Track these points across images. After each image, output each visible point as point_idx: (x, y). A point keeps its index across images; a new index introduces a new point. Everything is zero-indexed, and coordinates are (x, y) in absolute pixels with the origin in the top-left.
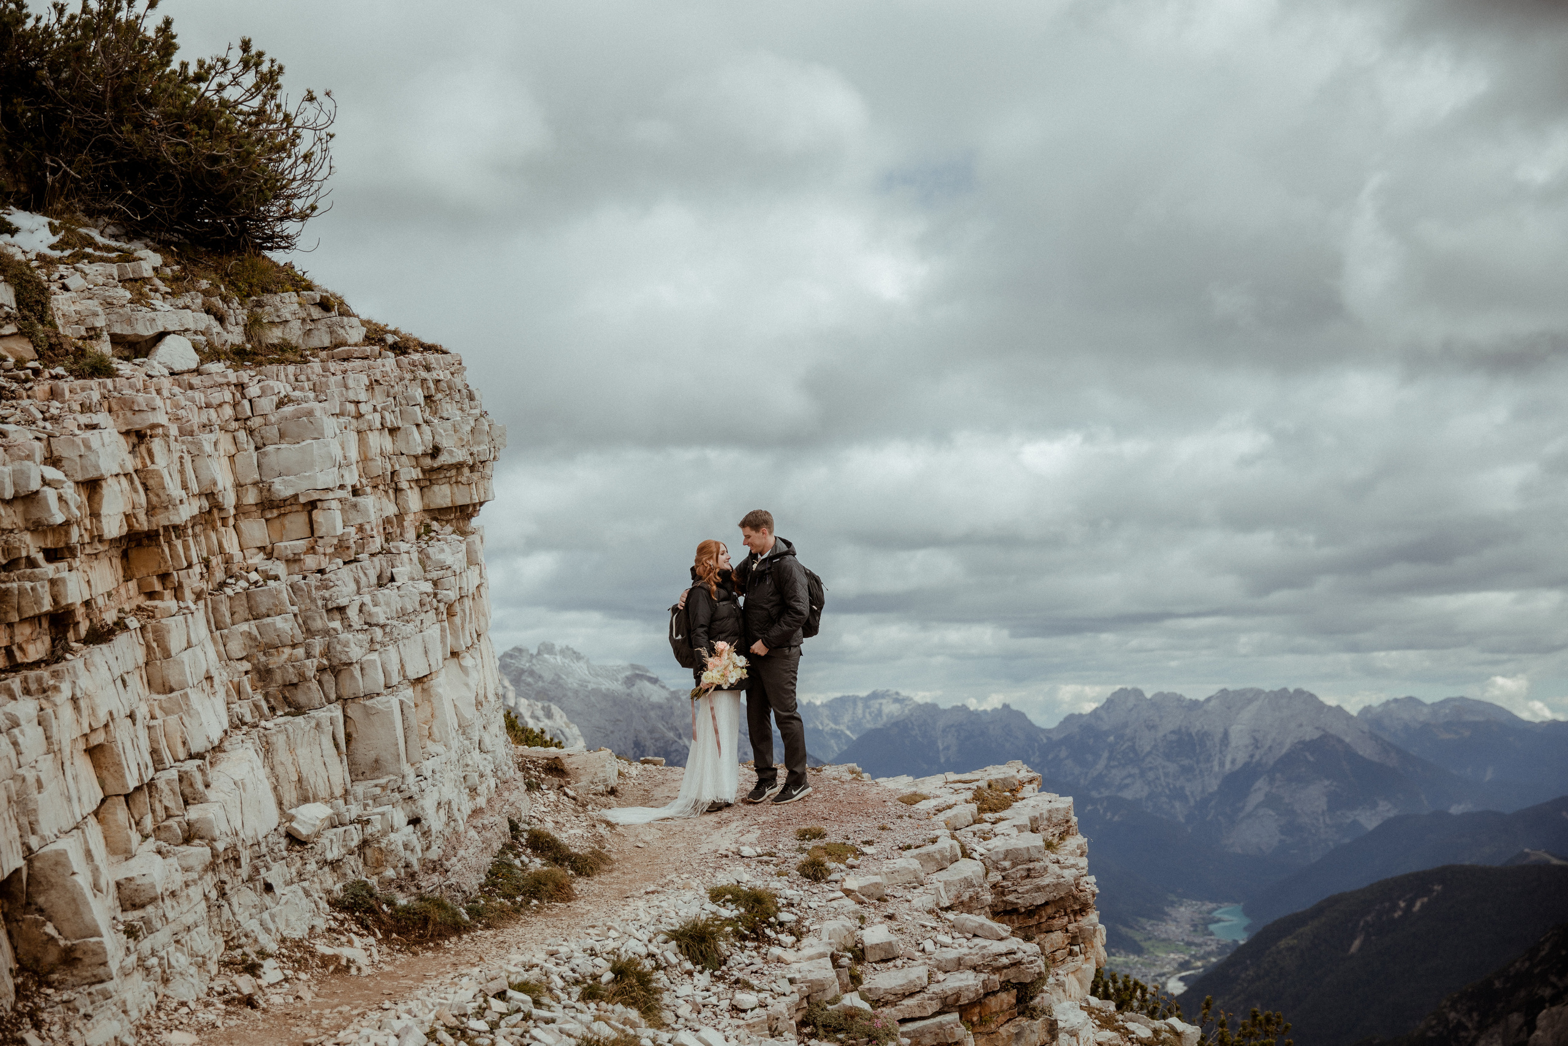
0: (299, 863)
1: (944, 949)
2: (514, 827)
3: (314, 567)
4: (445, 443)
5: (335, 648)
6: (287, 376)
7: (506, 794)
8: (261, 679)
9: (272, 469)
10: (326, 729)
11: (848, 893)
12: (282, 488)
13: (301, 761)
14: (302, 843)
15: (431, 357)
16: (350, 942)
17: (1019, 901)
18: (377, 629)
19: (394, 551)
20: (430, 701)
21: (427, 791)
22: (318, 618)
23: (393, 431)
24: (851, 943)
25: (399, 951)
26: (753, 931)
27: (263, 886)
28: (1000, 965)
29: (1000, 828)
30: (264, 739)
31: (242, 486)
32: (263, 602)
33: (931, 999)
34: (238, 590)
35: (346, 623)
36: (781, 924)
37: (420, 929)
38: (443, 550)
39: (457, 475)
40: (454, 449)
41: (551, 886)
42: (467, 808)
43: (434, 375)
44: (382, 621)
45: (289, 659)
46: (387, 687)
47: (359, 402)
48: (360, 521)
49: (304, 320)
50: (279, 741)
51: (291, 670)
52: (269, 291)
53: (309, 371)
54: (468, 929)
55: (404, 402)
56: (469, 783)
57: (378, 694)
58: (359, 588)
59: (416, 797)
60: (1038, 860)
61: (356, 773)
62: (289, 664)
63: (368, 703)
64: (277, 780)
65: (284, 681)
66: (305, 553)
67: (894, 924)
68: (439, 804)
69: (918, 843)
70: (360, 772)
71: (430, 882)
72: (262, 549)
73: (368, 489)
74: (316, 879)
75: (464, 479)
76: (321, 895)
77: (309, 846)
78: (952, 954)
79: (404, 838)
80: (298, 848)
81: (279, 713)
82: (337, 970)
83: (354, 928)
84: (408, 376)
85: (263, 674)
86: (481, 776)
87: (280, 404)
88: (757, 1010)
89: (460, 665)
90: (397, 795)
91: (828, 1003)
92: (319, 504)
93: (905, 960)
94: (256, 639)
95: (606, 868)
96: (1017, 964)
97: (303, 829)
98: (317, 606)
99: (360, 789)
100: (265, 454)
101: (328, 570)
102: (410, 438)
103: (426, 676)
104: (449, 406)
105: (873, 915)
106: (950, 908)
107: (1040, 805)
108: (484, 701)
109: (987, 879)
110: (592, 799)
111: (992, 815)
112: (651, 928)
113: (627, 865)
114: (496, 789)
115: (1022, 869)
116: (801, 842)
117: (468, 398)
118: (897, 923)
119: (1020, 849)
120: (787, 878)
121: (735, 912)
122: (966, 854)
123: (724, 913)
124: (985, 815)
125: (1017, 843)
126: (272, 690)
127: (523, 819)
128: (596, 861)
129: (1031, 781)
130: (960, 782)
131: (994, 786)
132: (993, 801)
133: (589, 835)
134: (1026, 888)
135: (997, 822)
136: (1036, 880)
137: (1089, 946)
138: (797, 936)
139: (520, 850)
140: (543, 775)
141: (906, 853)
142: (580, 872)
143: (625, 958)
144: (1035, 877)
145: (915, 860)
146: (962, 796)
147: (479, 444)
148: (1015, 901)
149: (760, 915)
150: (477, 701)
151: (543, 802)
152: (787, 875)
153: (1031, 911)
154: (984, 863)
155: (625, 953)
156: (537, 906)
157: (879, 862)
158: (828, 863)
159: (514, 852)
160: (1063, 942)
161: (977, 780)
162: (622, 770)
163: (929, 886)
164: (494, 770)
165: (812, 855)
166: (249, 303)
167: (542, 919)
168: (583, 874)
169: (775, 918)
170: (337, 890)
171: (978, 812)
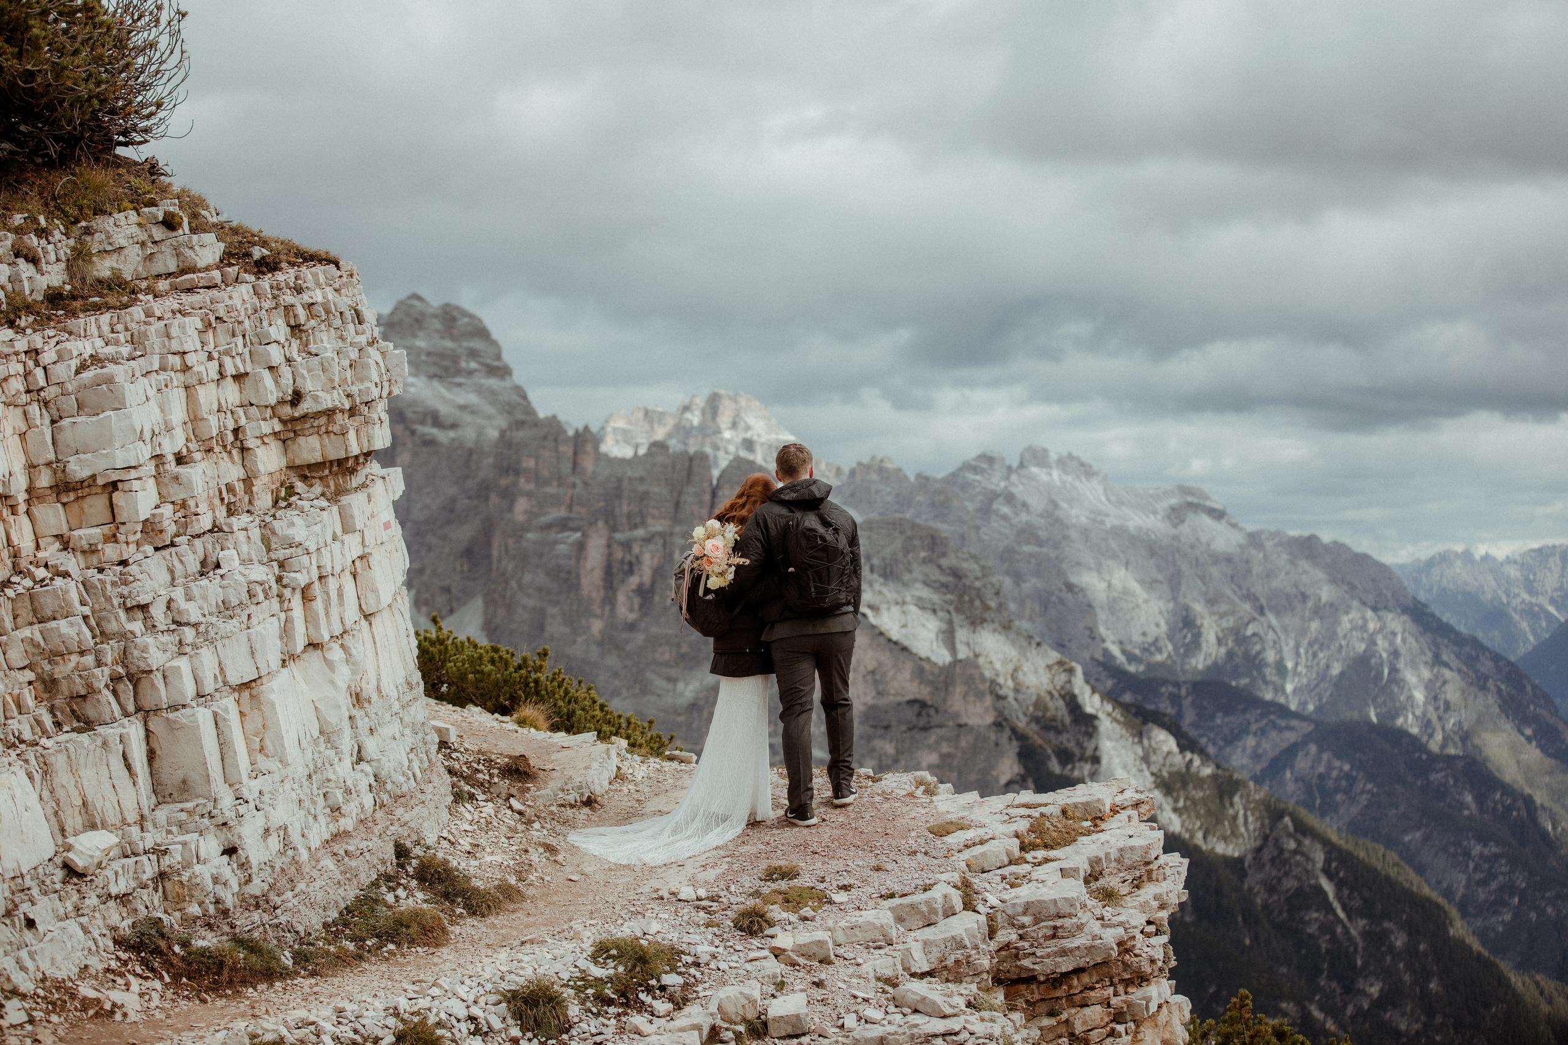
0: (75, 897)
1: (868, 1026)
2: (401, 852)
3: (116, 558)
4: (308, 385)
5: (132, 654)
6: (99, 328)
7: (399, 812)
8: (47, 690)
9: (68, 446)
10: (114, 748)
11: (777, 953)
12: (77, 468)
13: (86, 784)
14: (81, 876)
15: (307, 273)
16: (128, 985)
17: (1036, 967)
18: (186, 629)
19: (226, 529)
20: (260, 710)
21: (247, 817)
22: (113, 619)
23: (238, 377)
24: (751, 1015)
25: (187, 998)
26: (623, 994)
27: (23, 922)
29: (1040, 873)
30: (41, 759)
31: (35, 467)
32: (49, 605)
34: (20, 590)
35: (149, 623)
37: (214, 974)
38: (292, 524)
39: (327, 425)
40: (320, 394)
41: (415, 928)
42: (320, 831)
43: (306, 298)
44: (193, 620)
45: (76, 668)
46: (199, 695)
47: (185, 353)
48: (182, 496)
49: (143, 244)
50: (59, 762)
51: (78, 680)
52: (103, 212)
53: (128, 318)
54: (285, 974)
56: (330, 802)
57: (184, 706)
58: (173, 579)
59: (231, 823)
60: (1070, 916)
61: (161, 793)
62: (76, 673)
63: (171, 716)
64: (58, 805)
65: (72, 692)
66: (105, 542)
67: (818, 994)
68: (267, 830)
69: (907, 890)
70: (167, 794)
71: (247, 921)
72: (59, 537)
73: (197, 456)
74: (97, 915)
75: (336, 428)
76: (104, 931)
77: (89, 878)
78: (875, 1032)
79: (214, 871)
80: (75, 880)
81: (66, 728)
82: (97, 1014)
83: (138, 970)
84: (268, 304)
85: (48, 685)
86: (348, 792)
87: (82, 368)
89: (324, 657)
90: (206, 821)
92: (120, 485)
93: (816, 1037)
94: (39, 646)
95: (512, 906)
97: (80, 862)
98: (113, 606)
99: (162, 814)
100: (60, 429)
101: (131, 561)
102: (260, 385)
103: (254, 680)
104: (324, 336)
105: (799, 981)
106: (930, 974)
107: (1113, 841)
108: (375, 697)
109: (991, 939)
110: (552, 813)
111: (1041, 854)
112: (489, 987)
113: (541, 904)
114: (382, 806)
115: (1046, 927)
116: (762, 883)
117: (353, 322)
118: (824, 992)
119: (1044, 902)
120: (715, 929)
121: (612, 971)
122: (969, 906)
123: (597, 972)
124: (1033, 853)
125: (1046, 893)
126: (57, 702)
127: (422, 842)
128: (501, 898)
129: (1137, 805)
130: (1027, 806)
131: (1070, 813)
132: (1054, 834)
133: (512, 862)
134: (1049, 950)
135: (1040, 864)
136: (1063, 941)
137: (1146, 1024)
138: (678, 1003)
139: (403, 881)
140: (496, 780)
141: (885, 903)
142: (472, 911)
143: (432, 1020)
144: (1063, 938)
145: (889, 913)
146: (1013, 827)
147: (362, 380)
148: (1031, 967)
149: (640, 976)
150: (358, 699)
151: (469, 817)
152: (718, 926)
153: (1055, 979)
154: (991, 918)
155: (437, 1015)
156: (390, 952)
157: (843, 914)
158: (776, 912)
159: (391, 884)
160: (1102, 1019)
161: (1046, 805)
162: (624, 770)
163: (899, 947)
164: (374, 784)
165: (766, 901)
166: (76, 230)
167: (384, 967)
168: (474, 913)
169: (658, 981)
170: (125, 926)
171: (1023, 848)
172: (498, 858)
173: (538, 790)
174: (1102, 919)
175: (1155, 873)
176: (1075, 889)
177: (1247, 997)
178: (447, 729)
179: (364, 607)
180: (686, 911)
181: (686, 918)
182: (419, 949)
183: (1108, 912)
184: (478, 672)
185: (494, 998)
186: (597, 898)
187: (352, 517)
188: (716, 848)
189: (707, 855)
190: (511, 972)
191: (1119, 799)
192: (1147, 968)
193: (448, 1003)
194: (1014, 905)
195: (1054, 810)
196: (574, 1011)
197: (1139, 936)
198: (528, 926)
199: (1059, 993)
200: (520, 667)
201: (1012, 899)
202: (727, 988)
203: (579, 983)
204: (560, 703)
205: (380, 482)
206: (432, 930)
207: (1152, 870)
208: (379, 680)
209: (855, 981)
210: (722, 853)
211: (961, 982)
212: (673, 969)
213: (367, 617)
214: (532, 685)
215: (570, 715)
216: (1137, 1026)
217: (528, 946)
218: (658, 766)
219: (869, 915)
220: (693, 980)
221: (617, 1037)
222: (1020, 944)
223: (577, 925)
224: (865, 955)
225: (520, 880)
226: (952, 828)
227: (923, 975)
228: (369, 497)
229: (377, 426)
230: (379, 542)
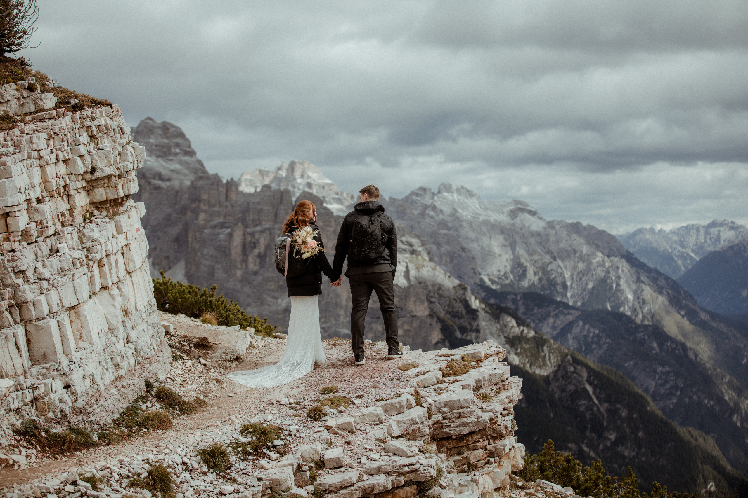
1: (372, 462)
2: (149, 385)
3: (9, 249)
4: (99, 164)
5: (18, 294)
7: (147, 366)
10: (11, 339)
11: (328, 428)
15: (97, 111)
16: (20, 452)
17: (451, 432)
18: (44, 282)
19: (61, 233)
20: (80, 319)
21: (75, 370)
22: (9, 278)
23: (65, 161)
24: (317, 458)
25: (49, 457)
26: (255, 450)
28: (403, 471)
29: (452, 387)
33: (356, 490)
35: (26, 280)
36: (274, 447)
37: (61, 445)
39: (108, 183)
40: (104, 168)
41: (156, 421)
42: (109, 376)
43: (96, 122)
44: (46, 277)
46: (51, 313)
47: (40, 150)
48: (40, 218)
49: (18, 99)
53: (12, 134)
54: (95, 445)
55: (73, 143)
56: (114, 362)
57: (43, 318)
58: (37, 258)
59: (67, 373)
60: (467, 407)
61: (34, 360)
63: (38, 323)
66: (4, 241)
67: (348, 447)
68: (84, 376)
69: (389, 397)
70: (36, 360)
71: (76, 420)
73: (47, 199)
74: (5, 419)
75: (112, 184)
76: (8, 427)
78: (375, 465)
79: (60, 396)
82: (6, 466)
83: (25, 444)
84: (79, 126)
86: (122, 357)
88: (232, 495)
89: (110, 294)
90: (55, 373)
91: (283, 491)
92: (10, 214)
93: (347, 468)
95: (201, 409)
96: (416, 471)
98: (8, 272)
99: (34, 370)
101: (16, 250)
102: (76, 165)
103: (77, 305)
104: (106, 140)
105: (339, 441)
106: (401, 436)
107: (486, 371)
108: (134, 311)
109: (429, 419)
110: (220, 364)
111: (452, 378)
112: (192, 448)
113: (215, 408)
114: (139, 363)
115: (456, 413)
116: (320, 395)
117: (119, 133)
118: (351, 446)
119: (454, 401)
120: (299, 418)
121: (250, 439)
122: (418, 404)
123: (243, 440)
124: (448, 378)
125: (455, 397)
127: (158, 380)
128: (196, 405)
129: (497, 354)
130: (445, 356)
131: (465, 358)
132: (458, 369)
134: (457, 424)
135: (452, 383)
136: (463, 419)
137: (504, 458)
138: (281, 454)
139: (149, 399)
140: (193, 349)
141: (379, 403)
142: (183, 412)
143: (165, 465)
144: (464, 418)
145: (381, 408)
146: (439, 366)
147: (124, 161)
148: (449, 432)
149: (263, 441)
150: (126, 313)
151: (180, 367)
152: (300, 416)
153: (460, 438)
154: (429, 409)
155: (168, 462)
156: (144, 433)
157: (359, 409)
158: (327, 409)
159: (144, 400)
160: (483, 456)
161: (454, 355)
162: (254, 343)
163: (386, 424)
164: (135, 353)
165: (322, 404)
167: (142, 440)
168: (184, 413)
169: (272, 443)
170: (18, 424)
171: (444, 376)
172: (194, 387)
173: (213, 354)
175: (506, 386)
176: (469, 394)
177: (552, 443)
178: (169, 326)
179: (128, 269)
180: (284, 409)
181: (284, 413)
182: (158, 431)
183: (485, 405)
184: (183, 298)
185: (195, 453)
186: (242, 404)
187: (121, 226)
188: (298, 379)
189: (294, 382)
190: (202, 441)
191: (489, 351)
192: (504, 431)
193: (173, 456)
194: (440, 403)
195: (458, 357)
196: (232, 458)
197: (500, 416)
198: (210, 419)
199: (462, 444)
200: (203, 295)
201: (439, 400)
202: (305, 446)
203: (234, 445)
204: (222, 312)
205: (134, 209)
206: (164, 421)
207: (505, 385)
208: (136, 304)
209: (365, 441)
210: (301, 381)
211: (416, 440)
212: (279, 438)
213: (129, 273)
214: (209, 303)
215: (227, 317)
216: (500, 459)
217: (210, 428)
218: (270, 341)
219: (371, 409)
220: (288, 442)
221: (253, 470)
222: (444, 421)
223: (233, 418)
224: (370, 428)
225: (205, 397)
226: (410, 367)
227: (397, 437)
228: (129, 216)
229: (132, 183)
230: (134, 238)
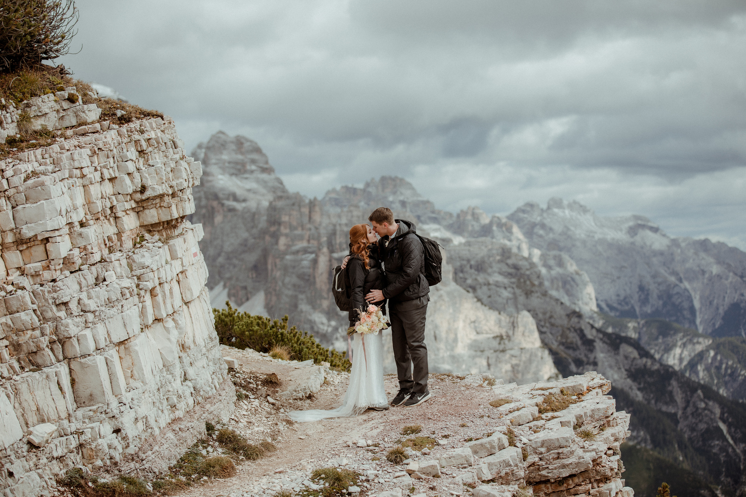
0: (35, 459)
2: (210, 428)
3: (50, 278)
4: (149, 182)
5: (60, 329)
6: (36, 157)
7: (208, 406)
8: (15, 350)
9: (22, 220)
10: (52, 379)
11: (410, 473)
12: (27, 231)
13: (38, 399)
14: (37, 447)
15: (147, 123)
17: (549, 475)
18: (89, 314)
19: (108, 260)
20: (130, 355)
21: (125, 412)
22: (49, 311)
23: (111, 180)
27: (7, 474)
29: (549, 424)
30: (14, 387)
31: (4, 232)
32: (14, 304)
35: (69, 312)
36: (350, 494)
38: (144, 256)
39: (160, 203)
40: (156, 186)
41: (217, 468)
42: (165, 418)
43: (146, 136)
44: (92, 309)
45: (31, 337)
46: (97, 349)
47: (82, 168)
48: (84, 244)
49: (58, 111)
50: (23, 387)
51: (32, 344)
52: (36, 95)
53: (51, 151)
56: (170, 403)
57: (89, 355)
58: (81, 288)
59: (117, 416)
60: (566, 447)
61: (79, 402)
62: (31, 340)
63: (83, 360)
64: (24, 410)
65: (29, 351)
66: (44, 270)
67: (432, 493)
68: (136, 419)
69: (479, 436)
70: (82, 402)
71: (127, 468)
72: (19, 268)
73: (91, 222)
75: (165, 204)
76: (51, 477)
77: (41, 449)
79: (109, 442)
80: (34, 450)
81: (26, 370)
84: (126, 140)
85: (16, 347)
86: (180, 397)
87: (27, 178)
89: (164, 327)
90: (103, 415)
92: (50, 239)
94: (10, 327)
95: (269, 454)
97: (36, 441)
98: (49, 304)
99: (80, 413)
100: (17, 211)
101: (58, 279)
102: (123, 183)
103: (126, 340)
104: (157, 156)
105: (422, 487)
106: (493, 480)
107: (588, 406)
108: (192, 346)
109: (524, 461)
110: (290, 403)
111: (550, 414)
113: (285, 452)
114: (198, 403)
115: (554, 453)
116: (402, 436)
117: (172, 147)
118: (436, 492)
119: (552, 440)
120: (377, 461)
121: (322, 486)
122: (512, 443)
123: (314, 487)
124: (546, 414)
125: (553, 435)
126: (22, 356)
127: (221, 422)
128: (264, 449)
129: (601, 386)
130: (542, 389)
131: (565, 392)
132: (557, 404)
133: (269, 431)
134: (556, 465)
135: (549, 420)
136: (563, 460)
139: (211, 443)
140: (260, 387)
141: (467, 444)
144: (563, 458)
145: (469, 449)
146: (535, 401)
147: (178, 178)
148: (547, 475)
149: (337, 488)
150: (183, 347)
151: (246, 407)
152: (379, 459)
153: (560, 481)
154: (524, 449)
156: (205, 481)
157: (445, 450)
158: (409, 451)
159: (204, 445)
161: (552, 388)
162: (329, 379)
163: (475, 467)
164: (193, 392)
165: (404, 446)
166: (21, 106)
167: (201, 489)
168: (249, 458)
169: (347, 490)
170: (62, 473)
171: (540, 412)
172: (262, 429)
173: (283, 391)
174: (584, 448)
175: (611, 422)
176: (569, 432)
177: (666, 487)
178: (233, 361)
179: (184, 298)
180: (361, 452)
181: (361, 456)
182: (220, 479)
183: (587, 444)
184: (251, 330)
186: (315, 447)
187: (176, 251)
190: (268, 489)
191: (591, 384)
192: (609, 473)
194: (536, 442)
195: (556, 391)
197: (604, 456)
198: (277, 464)
199: (562, 488)
200: (273, 327)
201: (535, 439)
202: (384, 492)
203: (305, 493)
204: (295, 345)
205: (190, 232)
206: (226, 468)
207: (610, 421)
208: (194, 337)
209: (452, 486)
210: (381, 421)
211: (509, 484)
212: (355, 484)
213: (186, 303)
214: (280, 336)
215: (301, 351)
217: (278, 474)
218: (347, 376)
219: (458, 451)
220: (366, 489)
222: (540, 463)
223: (304, 462)
224: (457, 472)
225: (274, 439)
226: (503, 402)
227: (489, 482)
228: (184, 239)
229: (187, 202)
230: (191, 264)
